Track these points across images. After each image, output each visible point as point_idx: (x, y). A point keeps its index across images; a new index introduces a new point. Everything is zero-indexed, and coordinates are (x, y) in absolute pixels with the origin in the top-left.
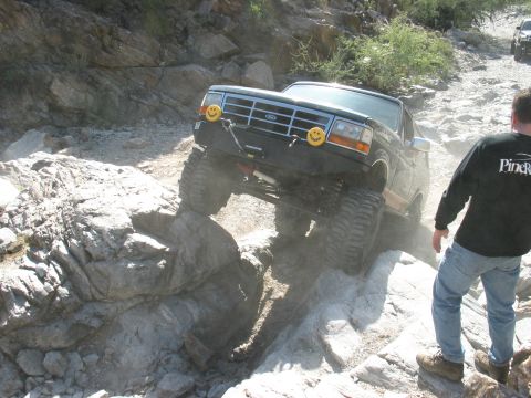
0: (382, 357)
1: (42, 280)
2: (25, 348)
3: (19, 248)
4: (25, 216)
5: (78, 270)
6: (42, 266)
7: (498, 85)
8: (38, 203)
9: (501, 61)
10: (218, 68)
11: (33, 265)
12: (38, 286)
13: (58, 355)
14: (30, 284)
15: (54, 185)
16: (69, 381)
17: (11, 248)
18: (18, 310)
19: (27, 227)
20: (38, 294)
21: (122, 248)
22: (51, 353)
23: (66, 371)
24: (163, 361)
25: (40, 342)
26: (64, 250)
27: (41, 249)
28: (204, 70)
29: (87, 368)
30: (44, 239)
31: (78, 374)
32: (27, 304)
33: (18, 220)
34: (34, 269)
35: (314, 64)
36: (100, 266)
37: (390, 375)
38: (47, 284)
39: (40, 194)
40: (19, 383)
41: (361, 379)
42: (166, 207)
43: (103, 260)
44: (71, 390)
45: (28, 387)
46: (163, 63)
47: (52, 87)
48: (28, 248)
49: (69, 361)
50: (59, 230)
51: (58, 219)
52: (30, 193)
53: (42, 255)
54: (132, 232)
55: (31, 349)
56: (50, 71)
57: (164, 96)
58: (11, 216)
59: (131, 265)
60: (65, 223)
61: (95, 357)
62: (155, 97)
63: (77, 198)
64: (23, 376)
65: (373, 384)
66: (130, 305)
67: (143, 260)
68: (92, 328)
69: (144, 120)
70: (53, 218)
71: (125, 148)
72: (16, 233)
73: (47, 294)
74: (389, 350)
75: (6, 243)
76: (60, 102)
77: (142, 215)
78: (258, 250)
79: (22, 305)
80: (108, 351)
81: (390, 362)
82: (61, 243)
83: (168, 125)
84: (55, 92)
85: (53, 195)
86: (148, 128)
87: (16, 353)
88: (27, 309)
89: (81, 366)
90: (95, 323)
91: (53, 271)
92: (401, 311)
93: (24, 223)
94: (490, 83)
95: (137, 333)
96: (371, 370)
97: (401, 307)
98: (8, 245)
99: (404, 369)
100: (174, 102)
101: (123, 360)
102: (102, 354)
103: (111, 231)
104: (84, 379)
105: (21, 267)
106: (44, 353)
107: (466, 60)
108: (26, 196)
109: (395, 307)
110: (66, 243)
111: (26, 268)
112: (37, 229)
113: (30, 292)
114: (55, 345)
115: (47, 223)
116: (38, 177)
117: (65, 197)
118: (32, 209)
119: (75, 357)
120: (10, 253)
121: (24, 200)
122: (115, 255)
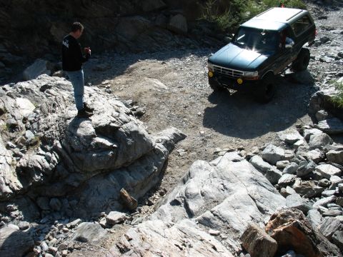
0: (212, 212)
1: (49, 162)
2: (40, 196)
3: (36, 143)
4: (38, 124)
5: (67, 156)
6: (49, 154)
7: (332, 31)
8: (45, 117)
9: (338, 12)
10: (154, 18)
11: (44, 153)
12: (47, 165)
13: (57, 200)
14: (43, 164)
15: (54, 105)
16: (62, 213)
17: (32, 143)
18: (37, 178)
19: (40, 131)
20: (47, 169)
21: (90, 146)
22: (53, 199)
23: (61, 208)
24: (110, 205)
25: (48, 193)
26: (59, 146)
27: (48, 144)
28: (144, 19)
29: (71, 207)
30: (50, 139)
31: (67, 210)
32: (41, 175)
33: (35, 126)
34: (44, 155)
35: (213, 17)
36: (78, 155)
37: (213, 222)
38: (51, 164)
39: (46, 110)
40: (38, 213)
41: (200, 222)
42: (114, 122)
43: (80, 152)
44: (63, 218)
45: (43, 215)
46: (119, 15)
47: (51, 31)
48: (41, 143)
49: (62, 203)
50: (57, 134)
51: (56, 128)
52: (41, 109)
53: (48, 148)
54: (95, 137)
55: (43, 196)
56: (49, 21)
57: (119, 36)
58: (31, 123)
59: (94, 155)
60: (60, 131)
61: (75, 202)
62: (113, 37)
63: (66, 116)
64: (40, 210)
65: (205, 225)
66: (94, 175)
67: (100, 152)
68: (74, 187)
69: (106, 51)
70: (54, 127)
71: (94, 70)
72: (34, 133)
73: (51, 169)
74: (216, 209)
75: (29, 139)
76: (56, 40)
77: (101, 127)
78: (166, 141)
79: (39, 175)
80: (83, 198)
81: (215, 215)
82: (58, 142)
83: (121, 55)
84: (53, 34)
85: (54, 112)
86: (109, 56)
87: (36, 198)
88: (42, 177)
89: (68, 206)
90: (76, 184)
91: (54, 157)
92: (226, 189)
93: (38, 128)
94: (327, 30)
95: (97, 190)
96: (205, 218)
97: (227, 187)
98: (30, 141)
99: (220, 219)
100: (124, 40)
101: (90, 203)
102: (79, 200)
103: (84, 137)
104: (70, 212)
105: (38, 154)
106: (50, 198)
107: (314, 12)
108: (38, 111)
109: (224, 186)
110: (60, 142)
111: (40, 154)
112: (46, 132)
113: (43, 168)
114: (55, 195)
115: (51, 130)
116: (44, 96)
117: (60, 114)
118: (42, 120)
119: (66, 201)
120: (32, 145)
121: (37, 114)
122: (86, 149)
